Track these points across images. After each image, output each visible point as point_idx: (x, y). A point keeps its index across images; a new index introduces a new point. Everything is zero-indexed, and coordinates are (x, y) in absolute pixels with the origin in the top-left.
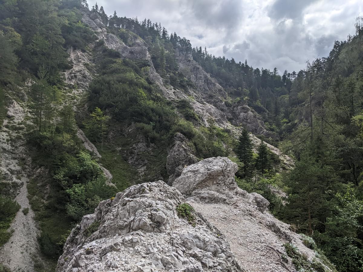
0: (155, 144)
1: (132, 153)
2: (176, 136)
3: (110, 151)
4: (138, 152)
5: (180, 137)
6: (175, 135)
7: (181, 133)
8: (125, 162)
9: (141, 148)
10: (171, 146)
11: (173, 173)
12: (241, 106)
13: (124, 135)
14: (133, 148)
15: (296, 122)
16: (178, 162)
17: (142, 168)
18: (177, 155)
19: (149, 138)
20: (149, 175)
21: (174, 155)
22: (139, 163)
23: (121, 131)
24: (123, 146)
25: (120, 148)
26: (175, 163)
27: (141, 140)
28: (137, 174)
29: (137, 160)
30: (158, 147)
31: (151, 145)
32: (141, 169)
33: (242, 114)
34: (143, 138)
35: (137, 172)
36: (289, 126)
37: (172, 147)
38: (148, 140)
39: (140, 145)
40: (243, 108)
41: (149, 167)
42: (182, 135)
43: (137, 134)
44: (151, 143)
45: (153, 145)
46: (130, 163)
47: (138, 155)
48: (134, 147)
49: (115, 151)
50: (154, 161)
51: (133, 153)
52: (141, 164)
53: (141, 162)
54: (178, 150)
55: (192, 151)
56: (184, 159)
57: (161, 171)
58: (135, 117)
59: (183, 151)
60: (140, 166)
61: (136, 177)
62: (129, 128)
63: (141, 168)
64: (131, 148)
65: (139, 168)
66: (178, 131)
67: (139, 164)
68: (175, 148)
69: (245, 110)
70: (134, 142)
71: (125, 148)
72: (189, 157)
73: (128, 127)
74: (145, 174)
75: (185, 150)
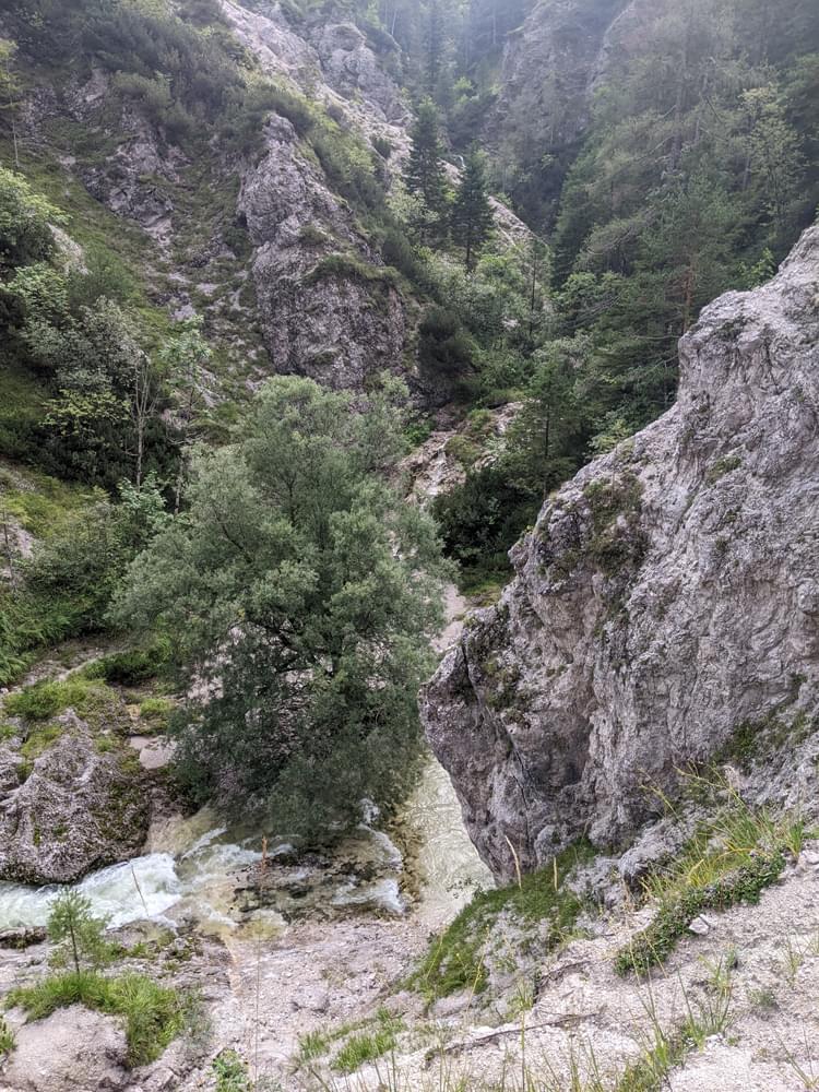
0: (182, 148)
1: (117, 176)
2: (268, 124)
3: (42, 167)
4: (137, 174)
5: (282, 130)
6: (264, 120)
7: (282, 115)
8: (99, 204)
9: (143, 160)
10: (255, 156)
11: (271, 239)
12: (333, 22)
13: (71, 114)
14: (120, 159)
15: (494, 93)
16: (285, 205)
17: (160, 225)
18: (281, 184)
19: (161, 129)
20: (187, 244)
21: (273, 185)
22: (148, 208)
23: (61, 99)
24: (80, 151)
25: (72, 161)
26: (277, 209)
27: (143, 135)
28: (148, 243)
29: (139, 199)
30: (192, 159)
31: (170, 151)
32: (155, 229)
33: (338, 54)
34: (144, 125)
35: (148, 238)
36: (475, 103)
37: (259, 160)
38: (158, 133)
39: (140, 150)
40: (342, 33)
41: (181, 221)
42: (286, 120)
43: (122, 113)
44: (170, 146)
45: (174, 151)
46: (115, 207)
47: (138, 181)
48: (122, 157)
49: (58, 169)
50: (192, 205)
51: (122, 178)
52: (155, 213)
53: (153, 206)
54: (282, 170)
55: (317, 175)
56: (301, 199)
57: (226, 235)
58: (106, 50)
59: (297, 173)
60: (154, 218)
61: (149, 251)
62: (84, 89)
63: (154, 224)
64: (112, 158)
65: (149, 226)
66: (270, 108)
67: (149, 213)
68: (273, 162)
69: (347, 41)
70: (117, 139)
71: (89, 161)
72: (313, 190)
73: (82, 85)
74: (174, 243)
75: (300, 169)
